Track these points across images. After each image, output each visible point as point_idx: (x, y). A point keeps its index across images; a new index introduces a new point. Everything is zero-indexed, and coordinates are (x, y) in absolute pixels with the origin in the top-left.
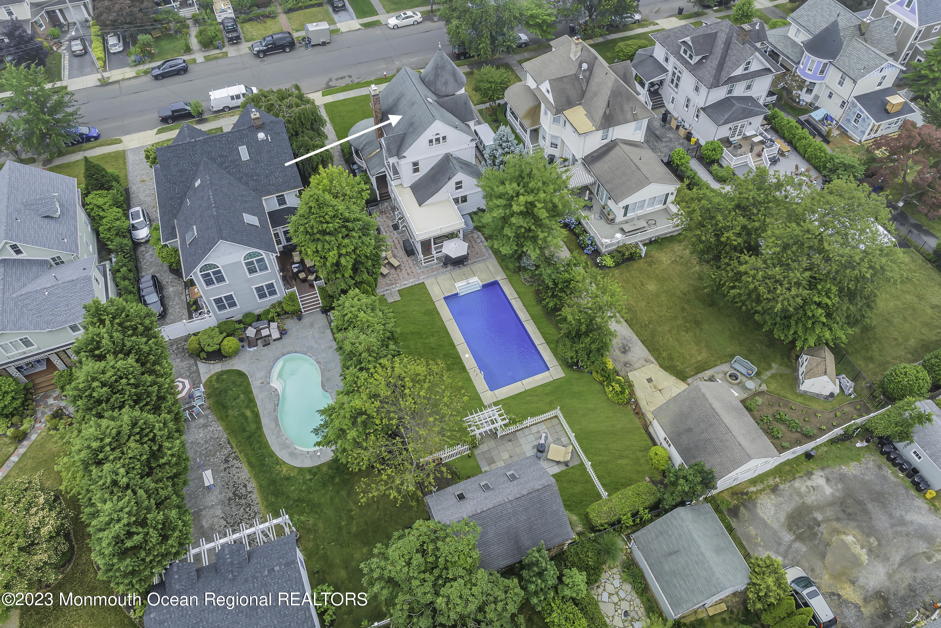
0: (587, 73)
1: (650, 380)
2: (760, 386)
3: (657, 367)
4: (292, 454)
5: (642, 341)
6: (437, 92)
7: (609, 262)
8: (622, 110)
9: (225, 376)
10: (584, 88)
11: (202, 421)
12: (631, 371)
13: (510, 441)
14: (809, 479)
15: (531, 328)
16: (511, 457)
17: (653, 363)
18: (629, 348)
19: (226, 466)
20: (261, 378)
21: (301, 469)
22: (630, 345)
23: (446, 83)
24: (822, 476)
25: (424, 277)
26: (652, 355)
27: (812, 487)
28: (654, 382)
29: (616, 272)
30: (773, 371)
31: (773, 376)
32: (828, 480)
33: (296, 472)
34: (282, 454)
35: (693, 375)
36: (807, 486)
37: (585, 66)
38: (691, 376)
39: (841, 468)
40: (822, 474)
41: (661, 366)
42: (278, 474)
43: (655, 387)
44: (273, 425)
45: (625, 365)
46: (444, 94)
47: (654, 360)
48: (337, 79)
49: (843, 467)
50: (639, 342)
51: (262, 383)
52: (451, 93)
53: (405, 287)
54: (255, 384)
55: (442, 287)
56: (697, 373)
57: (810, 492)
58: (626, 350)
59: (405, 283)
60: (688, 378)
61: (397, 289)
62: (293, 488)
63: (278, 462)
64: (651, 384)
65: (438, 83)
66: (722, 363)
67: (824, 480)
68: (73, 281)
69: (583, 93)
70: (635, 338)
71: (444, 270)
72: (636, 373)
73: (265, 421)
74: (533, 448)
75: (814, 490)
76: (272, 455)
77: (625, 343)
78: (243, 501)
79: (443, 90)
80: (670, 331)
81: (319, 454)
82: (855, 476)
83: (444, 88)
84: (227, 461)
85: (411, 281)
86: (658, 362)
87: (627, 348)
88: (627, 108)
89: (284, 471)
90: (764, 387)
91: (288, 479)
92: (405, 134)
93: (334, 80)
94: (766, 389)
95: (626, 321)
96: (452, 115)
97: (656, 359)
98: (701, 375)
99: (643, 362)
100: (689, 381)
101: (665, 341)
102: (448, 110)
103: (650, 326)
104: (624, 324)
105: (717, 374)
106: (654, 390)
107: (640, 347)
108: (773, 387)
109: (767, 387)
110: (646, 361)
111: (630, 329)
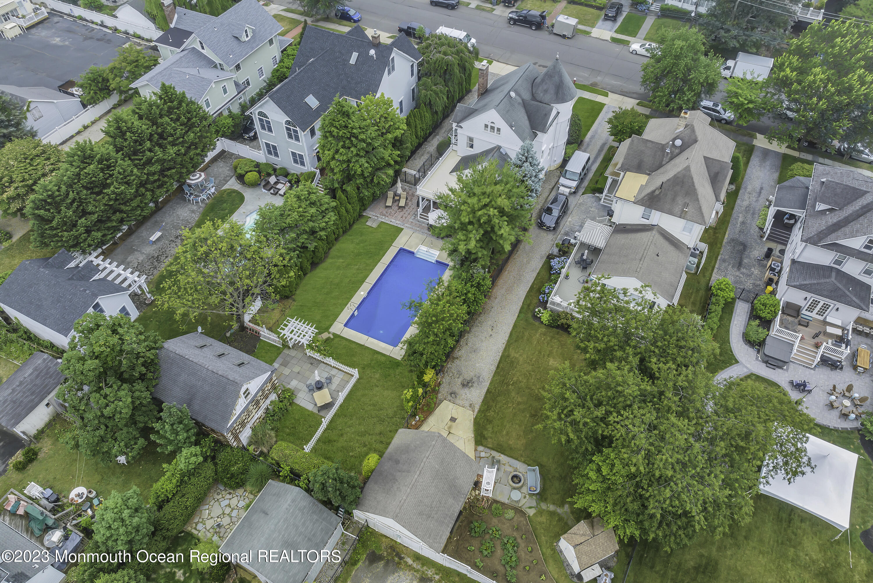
0: (677, 151)
1: (453, 420)
2: (530, 508)
3: (472, 418)
5: (488, 390)
6: (535, 95)
7: (545, 317)
8: (674, 200)
9: (234, 194)
10: (664, 163)
11: (195, 208)
12: (450, 401)
13: (312, 364)
16: (298, 373)
17: (473, 411)
18: (472, 386)
19: (173, 239)
20: (247, 210)
22: (475, 385)
23: (546, 91)
25: (408, 226)
26: (482, 406)
28: (454, 424)
29: (543, 330)
30: (559, 510)
31: (552, 514)
35: (488, 448)
37: (678, 143)
38: (485, 446)
41: (475, 419)
43: (450, 427)
45: (451, 394)
46: (539, 99)
47: (476, 410)
48: (540, 66)
50: (486, 389)
51: (244, 213)
52: (546, 101)
53: (391, 223)
54: (240, 210)
55: (409, 241)
56: (494, 449)
58: (467, 385)
59: (393, 220)
60: (482, 445)
61: (383, 220)
64: (450, 423)
65: (540, 88)
66: (524, 462)
68: (203, 78)
69: (659, 168)
71: (427, 231)
72: (451, 405)
74: (317, 381)
77: (475, 379)
78: (156, 263)
79: (540, 95)
80: (519, 403)
83: (542, 95)
84: (177, 237)
85: (398, 222)
86: (478, 414)
87: (470, 384)
88: (680, 201)
90: (531, 512)
92: (476, 110)
94: (531, 515)
95: (498, 367)
96: (526, 117)
97: (479, 411)
98: (494, 453)
99: (467, 404)
100: (480, 448)
101: (505, 406)
102: (527, 112)
103: (510, 387)
104: (494, 368)
105: (507, 466)
106: (446, 428)
107: (480, 393)
108: (539, 519)
109: (535, 514)
110: (471, 405)
111: (492, 375)
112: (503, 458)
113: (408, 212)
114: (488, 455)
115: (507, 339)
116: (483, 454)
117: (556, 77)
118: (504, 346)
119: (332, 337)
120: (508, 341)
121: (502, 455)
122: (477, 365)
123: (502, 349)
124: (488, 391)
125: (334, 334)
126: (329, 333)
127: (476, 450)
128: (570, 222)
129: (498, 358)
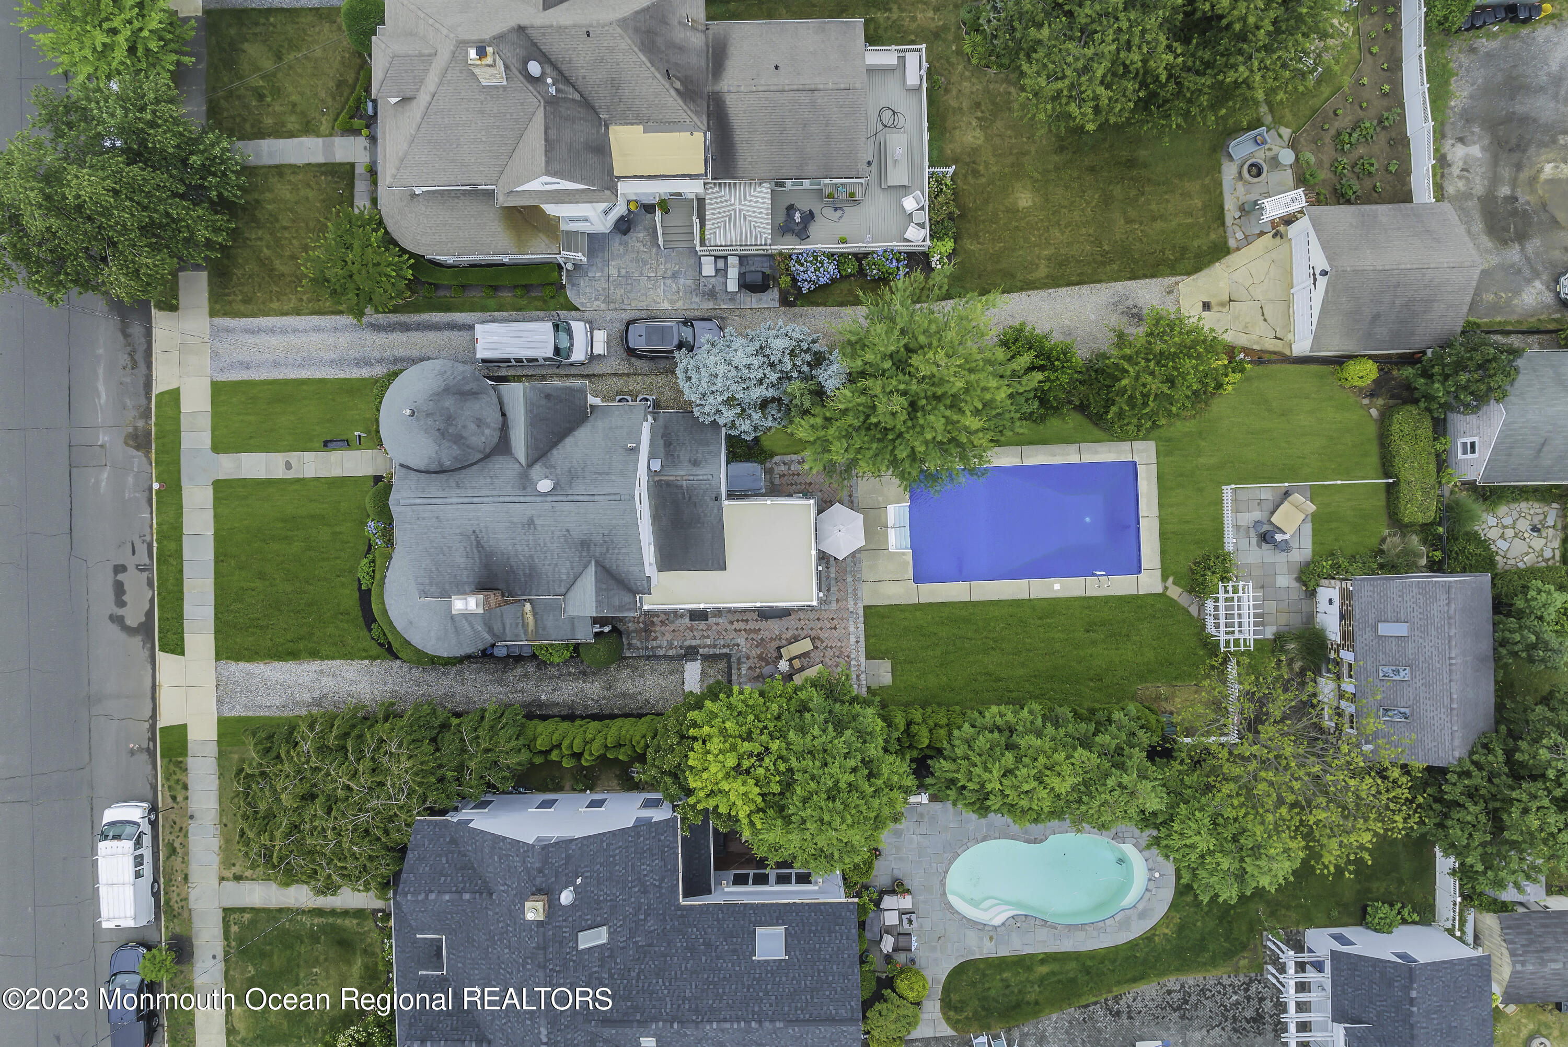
0: (552, 72)
1: (1207, 306)
2: (1280, 136)
3: (1189, 280)
4: (1142, 915)
5: (1130, 279)
7: (943, 247)
8: (681, 49)
9: (954, 997)
10: (577, 97)
11: (1029, 1043)
14: (1449, 165)
15: (1039, 457)
16: (1262, 587)
17: (1177, 283)
18: (1136, 307)
19: (1123, 1017)
20: (981, 939)
21: (1173, 906)
22: (1130, 303)
24: (1453, 145)
25: (851, 602)
26: (1163, 275)
27: (1462, 170)
28: (1213, 302)
32: (1461, 140)
33: (1174, 914)
34: (1138, 929)
35: (1225, 233)
36: (1459, 177)
37: (534, 68)
38: (1225, 238)
39: (1452, 108)
40: (1450, 142)
41: (1189, 274)
42: (1168, 940)
43: (1222, 304)
44: (1080, 935)
46: (497, 434)
47: (1173, 279)
48: (121, 604)
49: (1453, 103)
50: (1129, 283)
51: (991, 938)
53: (862, 639)
54: (989, 950)
55: (890, 577)
56: (1223, 224)
57: (1467, 178)
58: (1138, 315)
59: (853, 639)
60: (1226, 243)
61: (863, 658)
62: (1199, 924)
63: (1148, 937)
64: (1215, 309)
66: (1220, 172)
67: (1459, 145)
69: (587, 104)
70: (1120, 286)
73: (1067, 945)
74: (1260, 546)
75: (1467, 171)
76: (1132, 945)
77: (1121, 308)
78: (1193, 999)
80: (1129, 221)
81: (1157, 875)
82: (1471, 97)
83: (487, 431)
84: (1117, 1014)
85: (852, 628)
86: (1181, 274)
87: (1134, 311)
88: (678, 35)
89: (1166, 931)
90: (1286, 132)
91: (1181, 928)
93: (120, 612)
94: (1289, 131)
95: (1080, 283)
96: (569, 441)
97: (1173, 275)
98: (1229, 221)
99: (1170, 299)
100: (1232, 243)
101: (1145, 240)
102: (554, 445)
103: (1106, 247)
104: (1085, 289)
105: (1237, 194)
106: (1226, 310)
107: (1141, 288)
108: (1289, 117)
109: (1287, 127)
110: (1169, 292)
111: (1098, 286)
112: (1230, 206)
113: (812, 624)
114: (1236, 228)
115: (1016, 295)
116: (1239, 235)
117: (447, 404)
118: (1033, 293)
119: (1171, 579)
120: (1021, 289)
121: (1226, 208)
122: (1093, 317)
123: (1041, 292)
124: (1133, 277)
125: (1165, 578)
126: (1166, 588)
127: (1238, 249)
128: (671, 302)
129: (1063, 291)
